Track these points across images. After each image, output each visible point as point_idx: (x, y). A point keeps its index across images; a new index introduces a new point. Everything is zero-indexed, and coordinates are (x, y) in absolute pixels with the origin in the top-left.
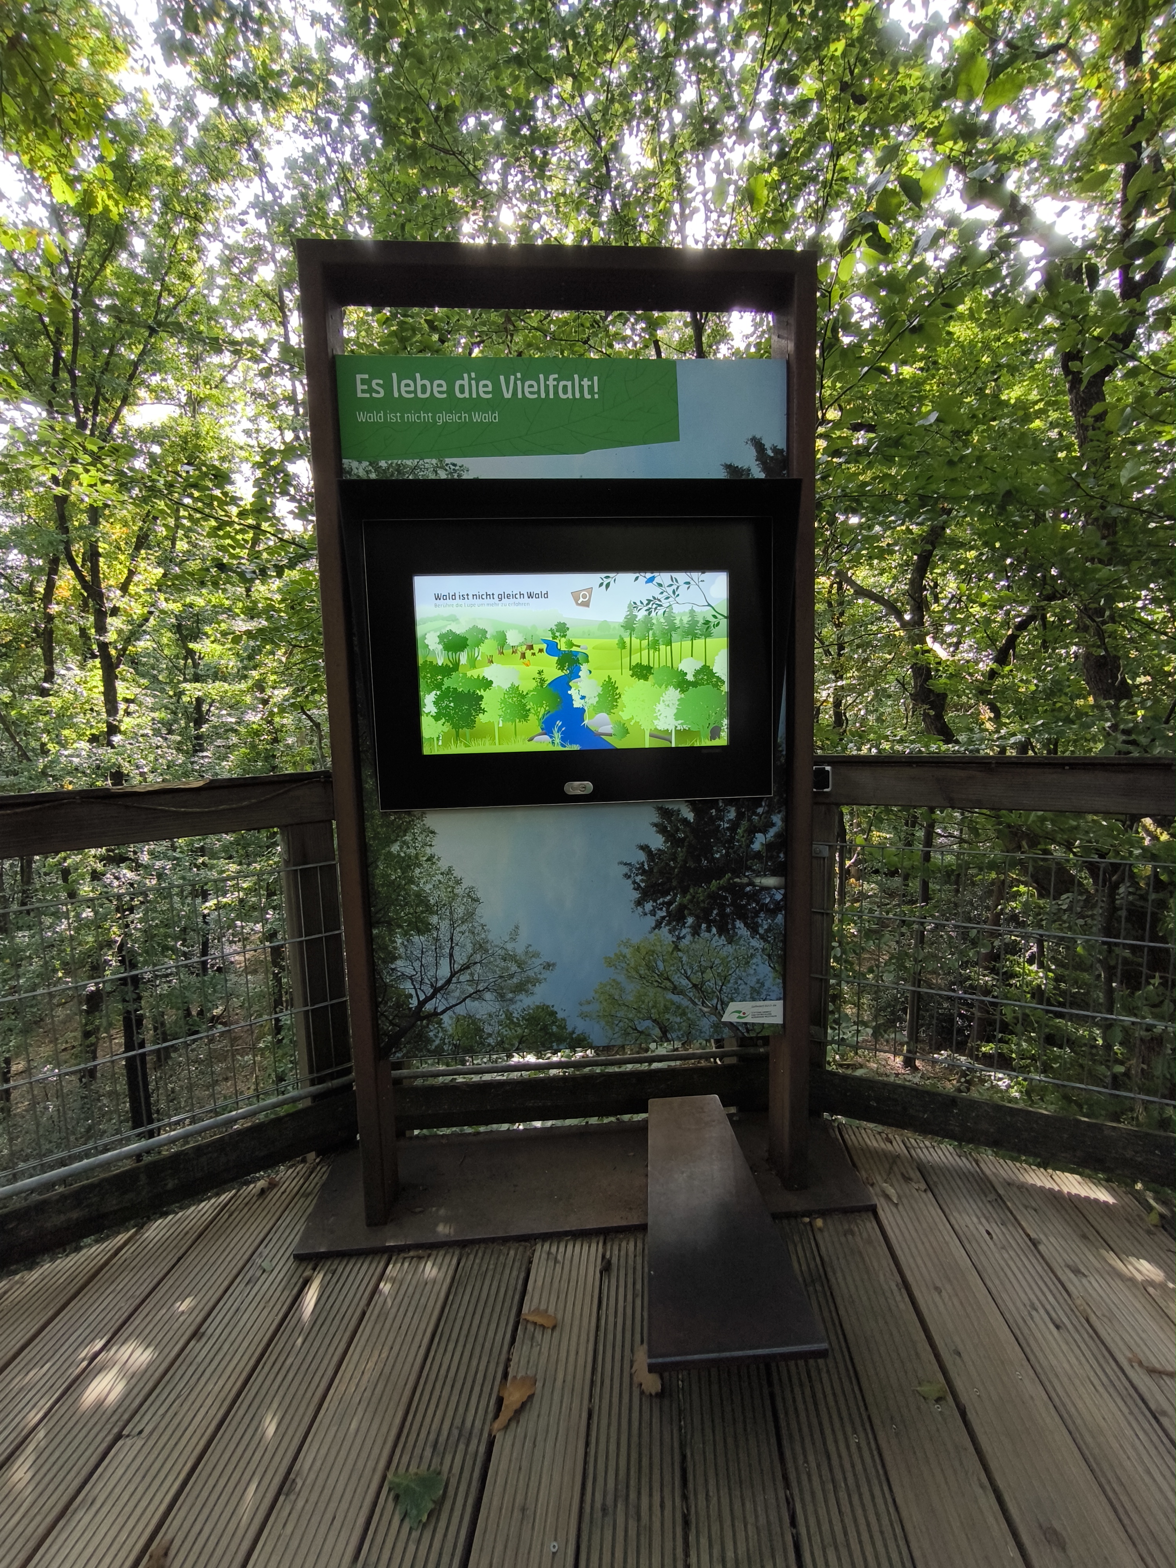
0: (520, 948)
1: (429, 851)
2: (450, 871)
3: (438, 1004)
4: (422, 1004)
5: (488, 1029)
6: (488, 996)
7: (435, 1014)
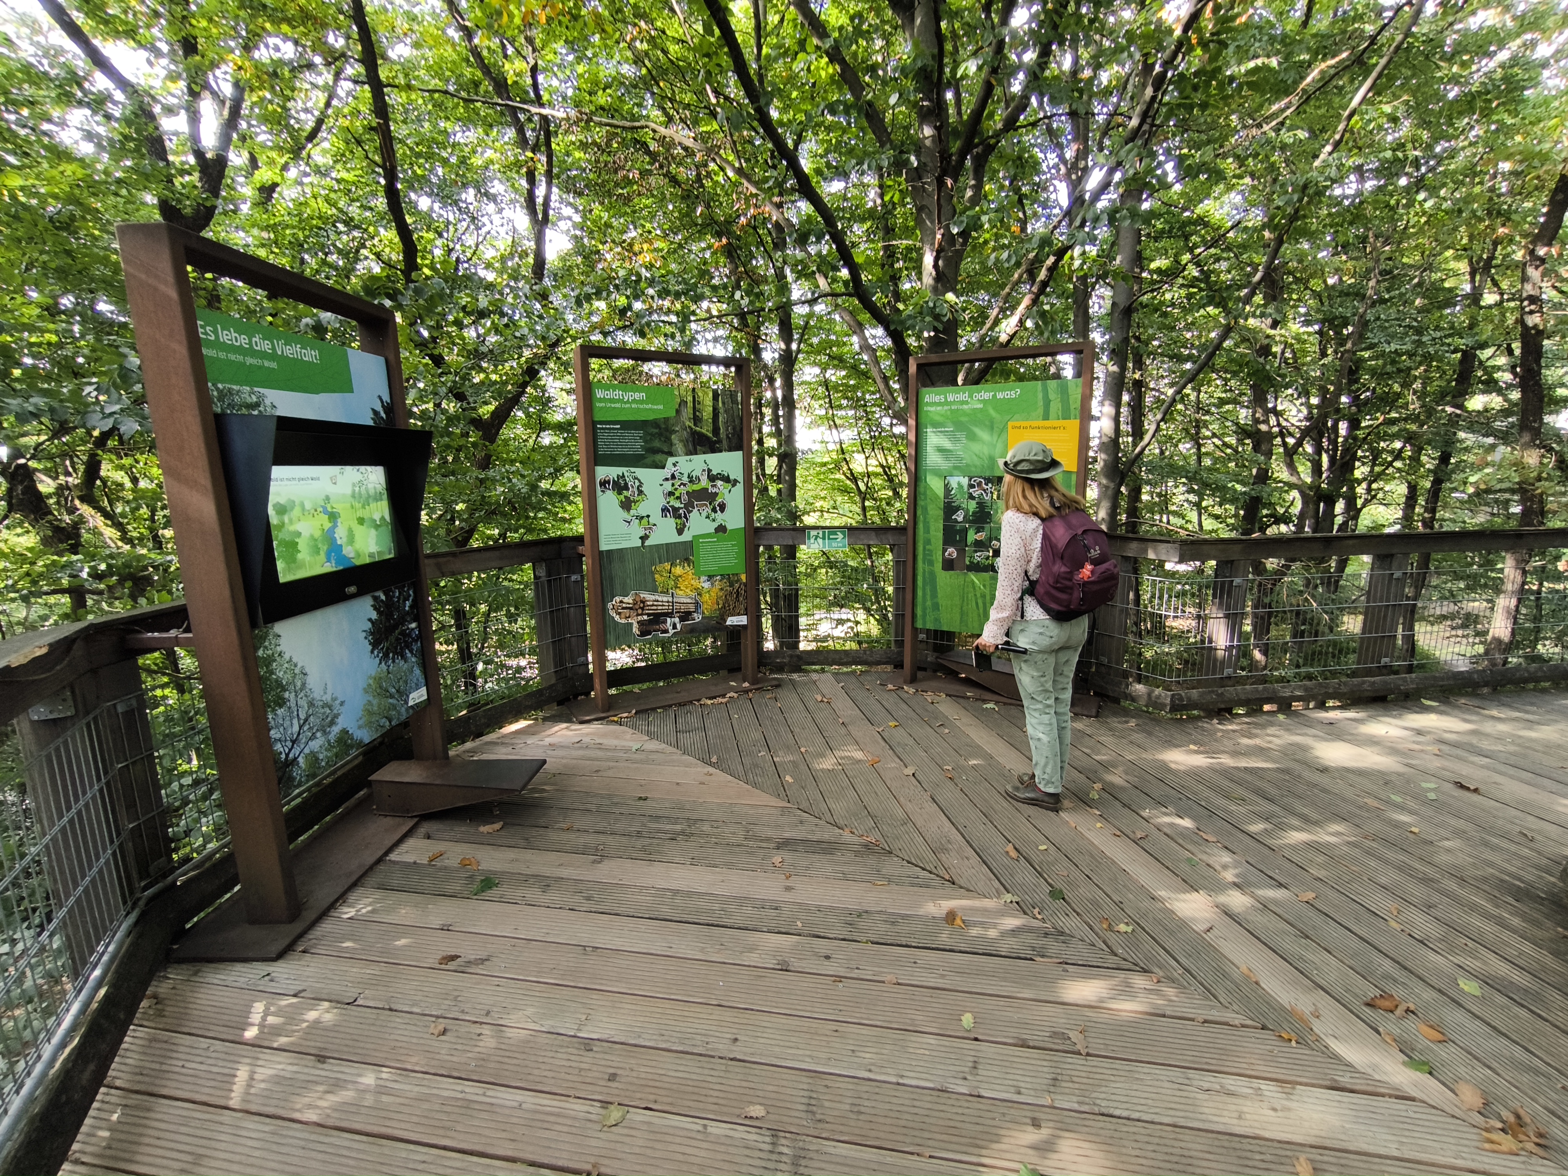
0: (327, 698)
1: (279, 649)
2: (291, 660)
3: (296, 751)
4: (287, 755)
5: (321, 756)
6: (319, 734)
7: (295, 759)
